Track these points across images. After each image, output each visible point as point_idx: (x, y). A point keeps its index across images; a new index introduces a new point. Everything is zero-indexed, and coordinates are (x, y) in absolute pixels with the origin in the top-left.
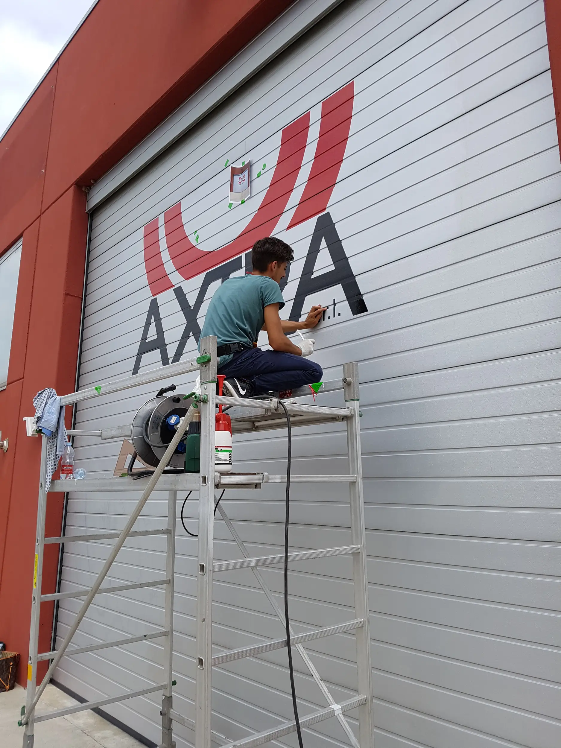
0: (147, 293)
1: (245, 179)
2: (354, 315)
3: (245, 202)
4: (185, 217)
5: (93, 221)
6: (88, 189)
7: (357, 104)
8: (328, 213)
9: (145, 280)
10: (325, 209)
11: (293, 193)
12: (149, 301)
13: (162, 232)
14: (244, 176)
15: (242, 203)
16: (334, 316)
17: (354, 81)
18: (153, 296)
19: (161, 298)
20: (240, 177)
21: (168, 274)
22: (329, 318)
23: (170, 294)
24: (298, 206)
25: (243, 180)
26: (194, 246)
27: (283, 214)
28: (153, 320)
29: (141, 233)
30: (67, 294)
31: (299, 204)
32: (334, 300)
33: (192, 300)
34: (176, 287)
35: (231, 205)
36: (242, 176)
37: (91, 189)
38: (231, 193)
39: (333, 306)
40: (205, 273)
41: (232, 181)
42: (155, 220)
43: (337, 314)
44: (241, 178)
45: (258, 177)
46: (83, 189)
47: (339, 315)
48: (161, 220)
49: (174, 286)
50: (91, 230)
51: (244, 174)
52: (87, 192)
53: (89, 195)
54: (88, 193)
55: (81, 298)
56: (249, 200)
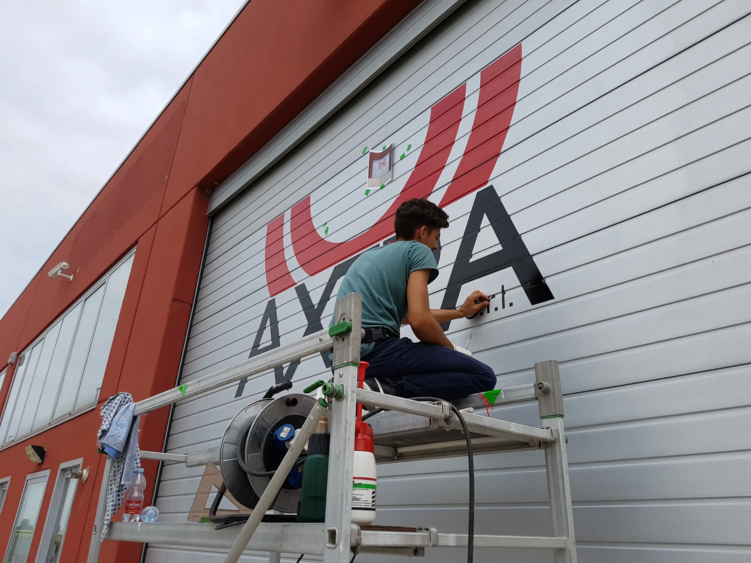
0: (266, 293)
1: (385, 163)
2: (532, 304)
3: (384, 186)
4: (313, 211)
5: (214, 225)
6: (211, 191)
7: (525, 67)
8: (492, 186)
9: (263, 280)
10: (487, 182)
11: (444, 171)
12: (266, 303)
13: (287, 228)
14: (385, 160)
15: (381, 188)
16: (504, 307)
17: (521, 43)
18: (271, 296)
19: (279, 299)
20: (380, 161)
21: (290, 271)
22: (496, 309)
23: (292, 292)
24: (450, 184)
25: (384, 165)
26: (323, 239)
27: (432, 194)
28: (268, 323)
29: (264, 231)
30: (175, 300)
31: (452, 181)
32: (503, 287)
33: (315, 298)
34: (298, 284)
35: (368, 191)
36: (382, 161)
37: (214, 191)
38: (369, 179)
39: (501, 294)
40: (333, 267)
41: (371, 167)
42: (281, 216)
43: (507, 304)
44: (381, 163)
45: (401, 160)
46: (206, 191)
47: (511, 305)
48: (288, 216)
49: (296, 284)
50: (210, 234)
51: (385, 158)
52: (209, 194)
53: (212, 197)
54: (211, 195)
55: (191, 304)
56: (390, 184)
